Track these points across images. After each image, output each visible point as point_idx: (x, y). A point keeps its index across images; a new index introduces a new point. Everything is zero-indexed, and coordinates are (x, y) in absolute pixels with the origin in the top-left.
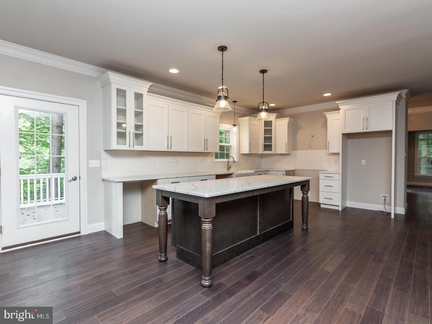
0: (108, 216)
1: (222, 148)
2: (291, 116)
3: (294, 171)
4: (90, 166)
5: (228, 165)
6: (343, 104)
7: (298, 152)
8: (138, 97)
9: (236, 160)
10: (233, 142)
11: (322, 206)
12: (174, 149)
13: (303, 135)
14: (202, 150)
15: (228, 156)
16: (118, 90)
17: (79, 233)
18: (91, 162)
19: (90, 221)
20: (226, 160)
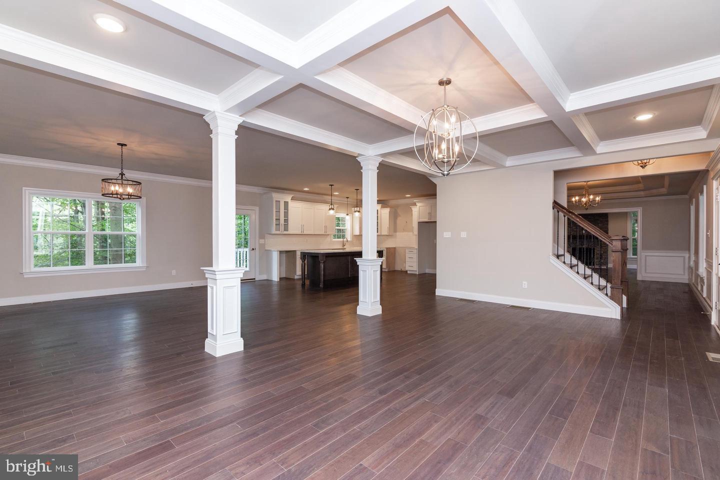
0: (269, 270)
1: (339, 230)
2: (391, 207)
3: (395, 248)
4: (260, 243)
5: (343, 243)
6: (418, 202)
7: (398, 233)
8: (286, 203)
9: (349, 240)
10: (348, 226)
11: (408, 272)
12: (305, 233)
13: (400, 221)
14: (323, 233)
15: (344, 237)
16: (276, 201)
17: (254, 279)
18: (260, 240)
19: (260, 273)
20: (342, 240)
